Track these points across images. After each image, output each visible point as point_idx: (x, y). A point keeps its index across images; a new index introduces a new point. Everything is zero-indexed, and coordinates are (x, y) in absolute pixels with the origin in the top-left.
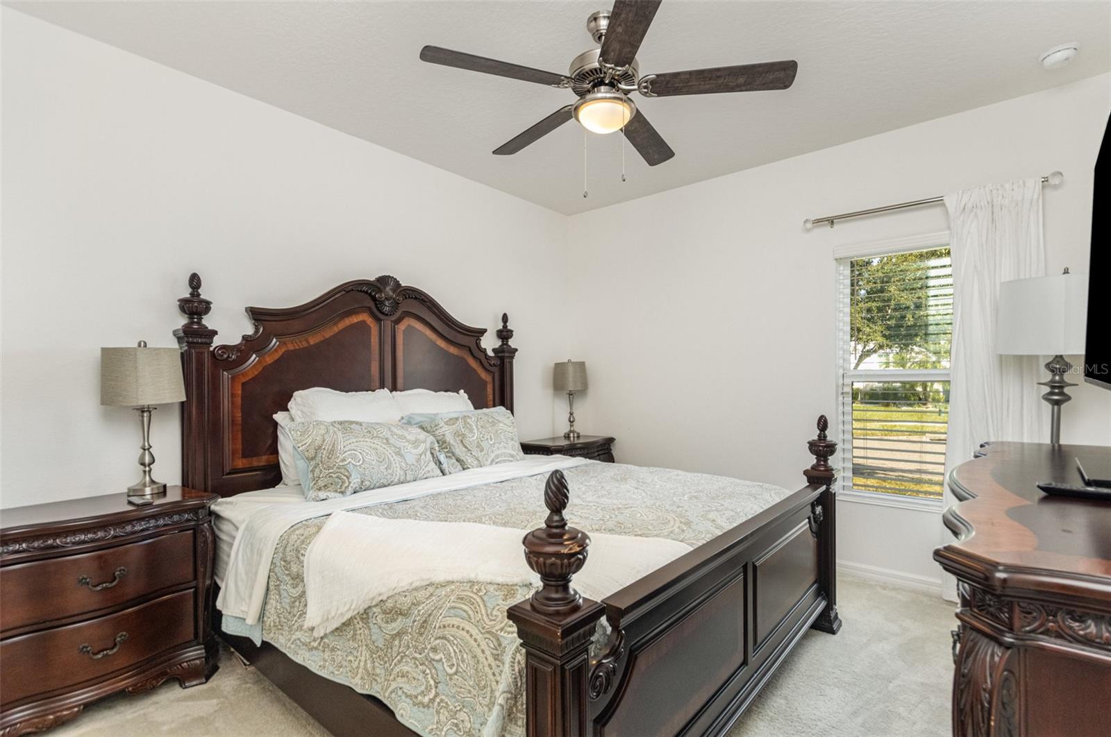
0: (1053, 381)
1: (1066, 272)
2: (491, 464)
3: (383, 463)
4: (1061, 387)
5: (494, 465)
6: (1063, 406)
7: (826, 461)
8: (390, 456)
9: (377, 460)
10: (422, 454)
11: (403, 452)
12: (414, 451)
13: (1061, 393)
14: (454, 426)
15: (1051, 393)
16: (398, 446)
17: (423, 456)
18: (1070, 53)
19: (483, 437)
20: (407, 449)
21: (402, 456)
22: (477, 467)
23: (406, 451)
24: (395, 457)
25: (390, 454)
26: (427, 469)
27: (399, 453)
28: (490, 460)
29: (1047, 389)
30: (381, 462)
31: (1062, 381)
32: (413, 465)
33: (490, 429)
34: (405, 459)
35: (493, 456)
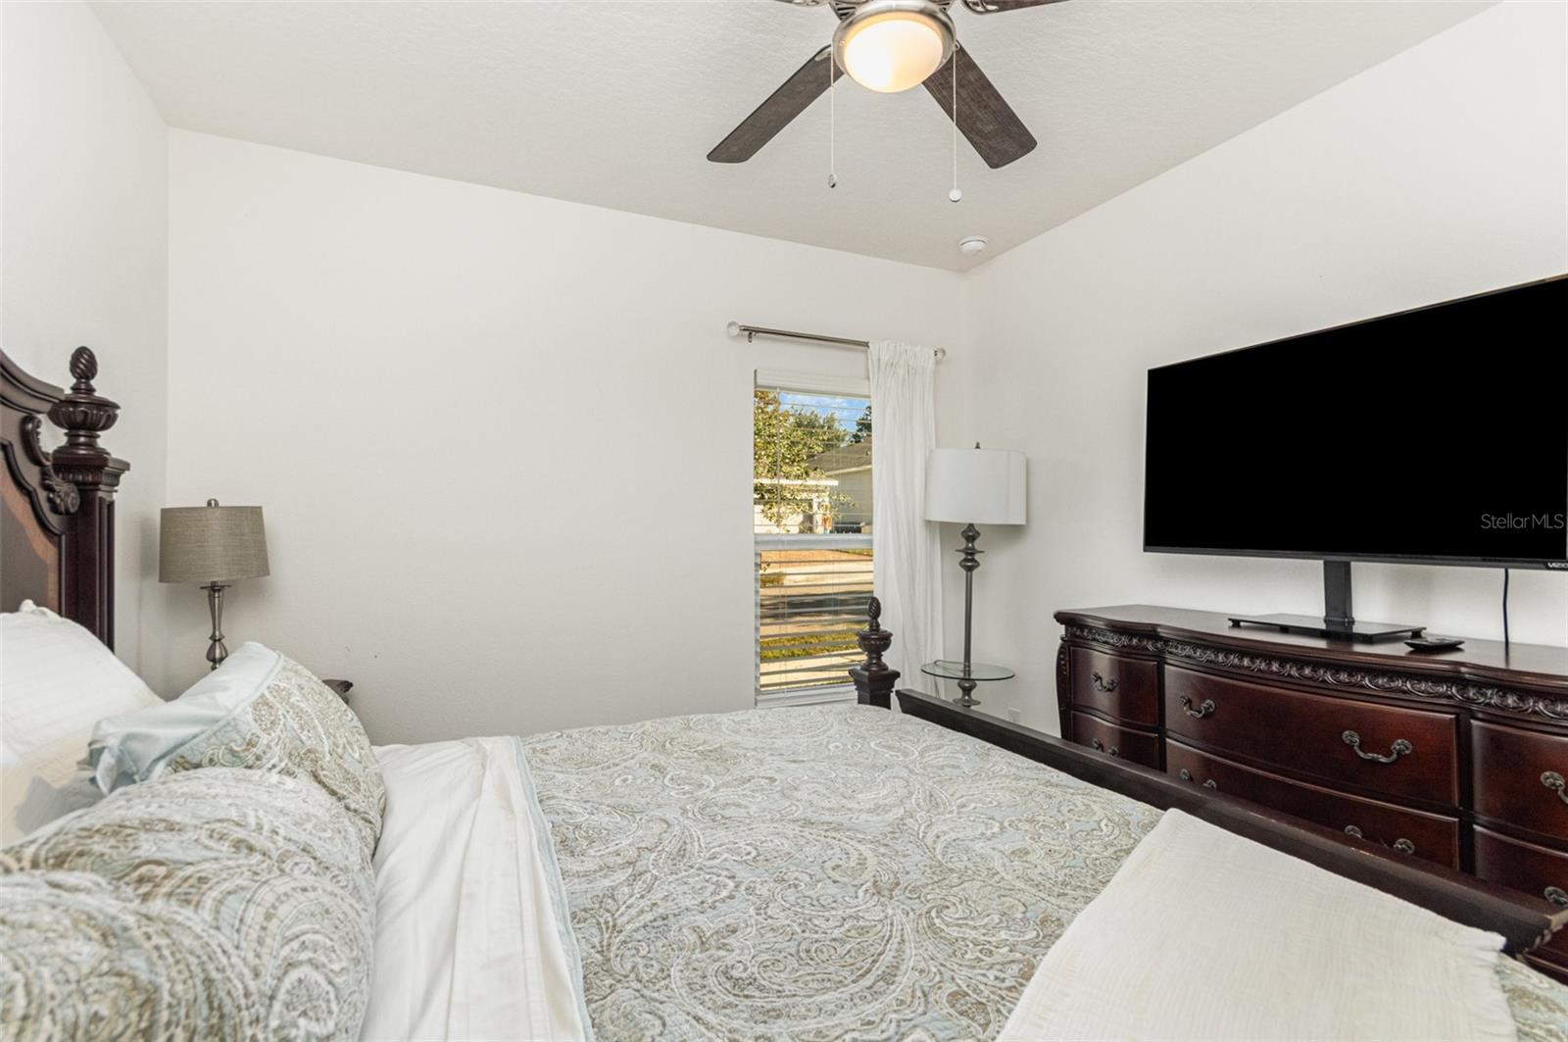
0: (967, 548)
1: (978, 447)
4: (972, 554)
6: (975, 572)
7: (879, 658)
13: (973, 560)
15: (966, 560)
18: (980, 245)
29: (963, 556)
31: (973, 548)
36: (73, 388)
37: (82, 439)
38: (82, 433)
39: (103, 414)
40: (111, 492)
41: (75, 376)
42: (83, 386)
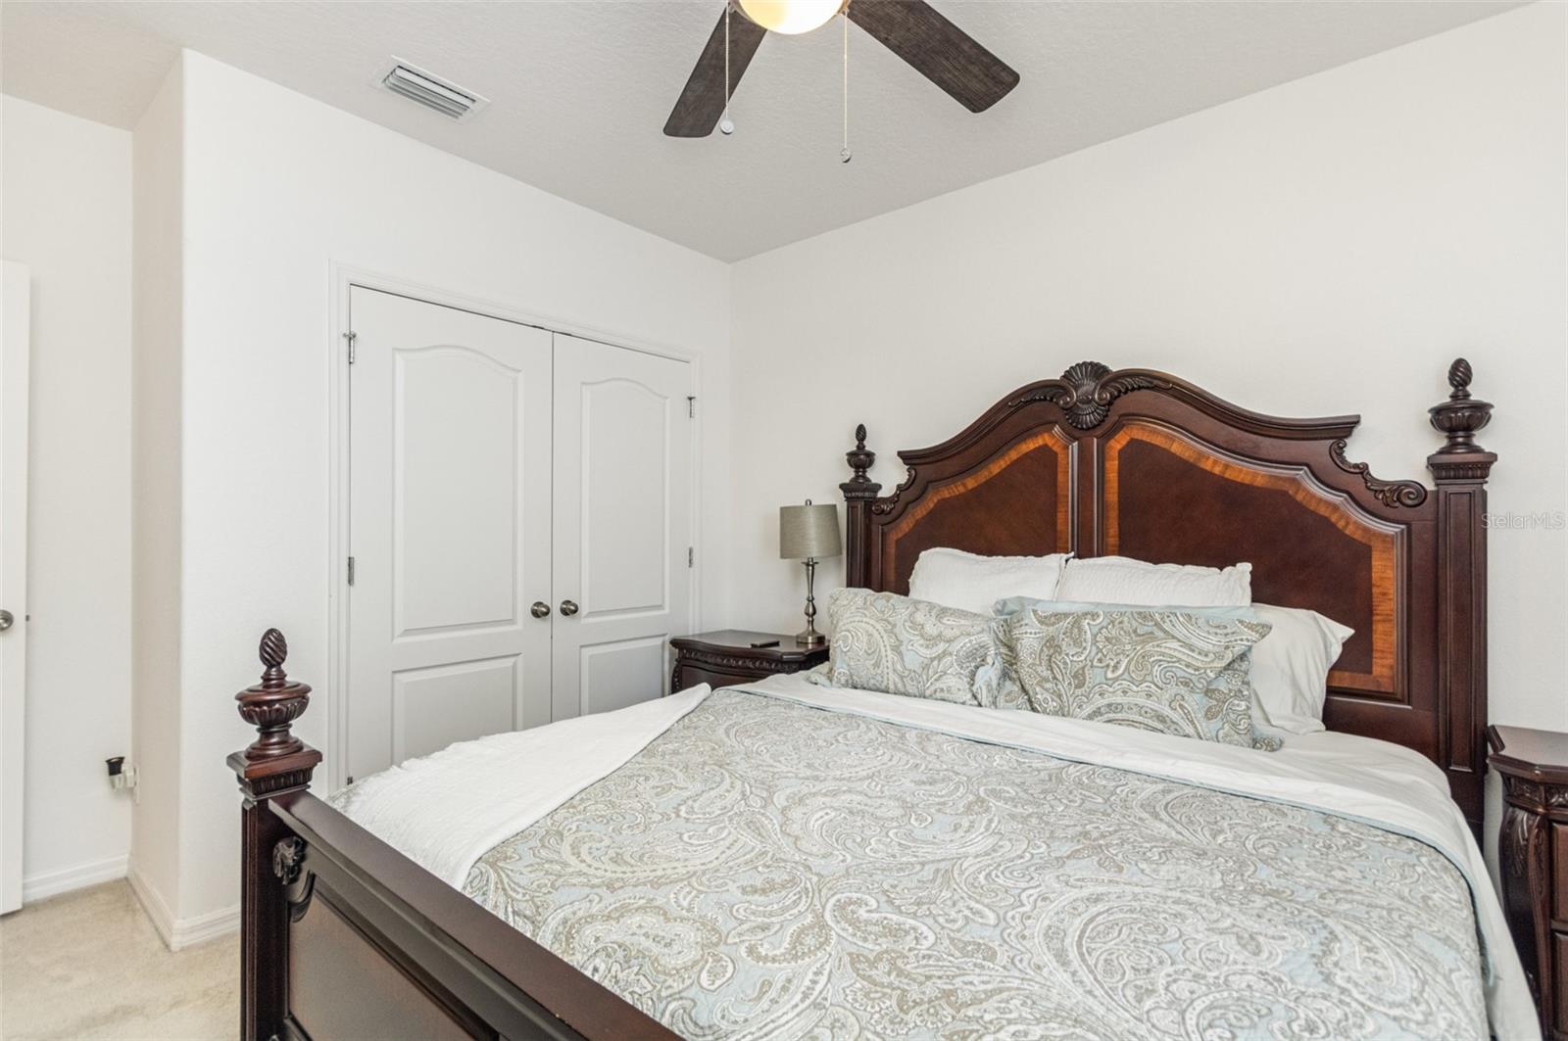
2: (1090, 717)
3: (871, 657)
5: (1096, 723)
8: (883, 649)
9: (866, 651)
10: (935, 658)
11: (903, 648)
12: (923, 651)
14: (1051, 629)
16: (901, 638)
17: (936, 663)
19: (1100, 661)
20: (912, 645)
21: (900, 654)
22: (1056, 713)
23: (910, 647)
24: (889, 653)
25: (885, 646)
26: (938, 685)
27: (896, 649)
28: (1088, 710)
30: (869, 655)
32: (914, 671)
33: (1128, 647)
34: (902, 660)
35: (1101, 702)
36: (1451, 397)
37: (1460, 440)
38: (1461, 433)
39: (1480, 413)
40: (1481, 484)
41: (1452, 384)
42: (1460, 393)
